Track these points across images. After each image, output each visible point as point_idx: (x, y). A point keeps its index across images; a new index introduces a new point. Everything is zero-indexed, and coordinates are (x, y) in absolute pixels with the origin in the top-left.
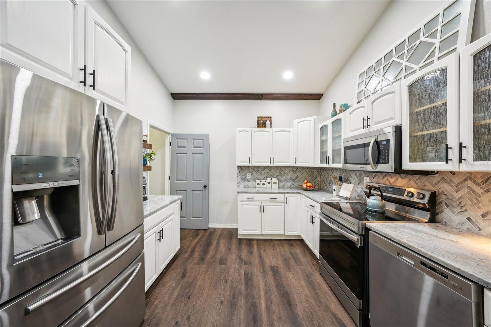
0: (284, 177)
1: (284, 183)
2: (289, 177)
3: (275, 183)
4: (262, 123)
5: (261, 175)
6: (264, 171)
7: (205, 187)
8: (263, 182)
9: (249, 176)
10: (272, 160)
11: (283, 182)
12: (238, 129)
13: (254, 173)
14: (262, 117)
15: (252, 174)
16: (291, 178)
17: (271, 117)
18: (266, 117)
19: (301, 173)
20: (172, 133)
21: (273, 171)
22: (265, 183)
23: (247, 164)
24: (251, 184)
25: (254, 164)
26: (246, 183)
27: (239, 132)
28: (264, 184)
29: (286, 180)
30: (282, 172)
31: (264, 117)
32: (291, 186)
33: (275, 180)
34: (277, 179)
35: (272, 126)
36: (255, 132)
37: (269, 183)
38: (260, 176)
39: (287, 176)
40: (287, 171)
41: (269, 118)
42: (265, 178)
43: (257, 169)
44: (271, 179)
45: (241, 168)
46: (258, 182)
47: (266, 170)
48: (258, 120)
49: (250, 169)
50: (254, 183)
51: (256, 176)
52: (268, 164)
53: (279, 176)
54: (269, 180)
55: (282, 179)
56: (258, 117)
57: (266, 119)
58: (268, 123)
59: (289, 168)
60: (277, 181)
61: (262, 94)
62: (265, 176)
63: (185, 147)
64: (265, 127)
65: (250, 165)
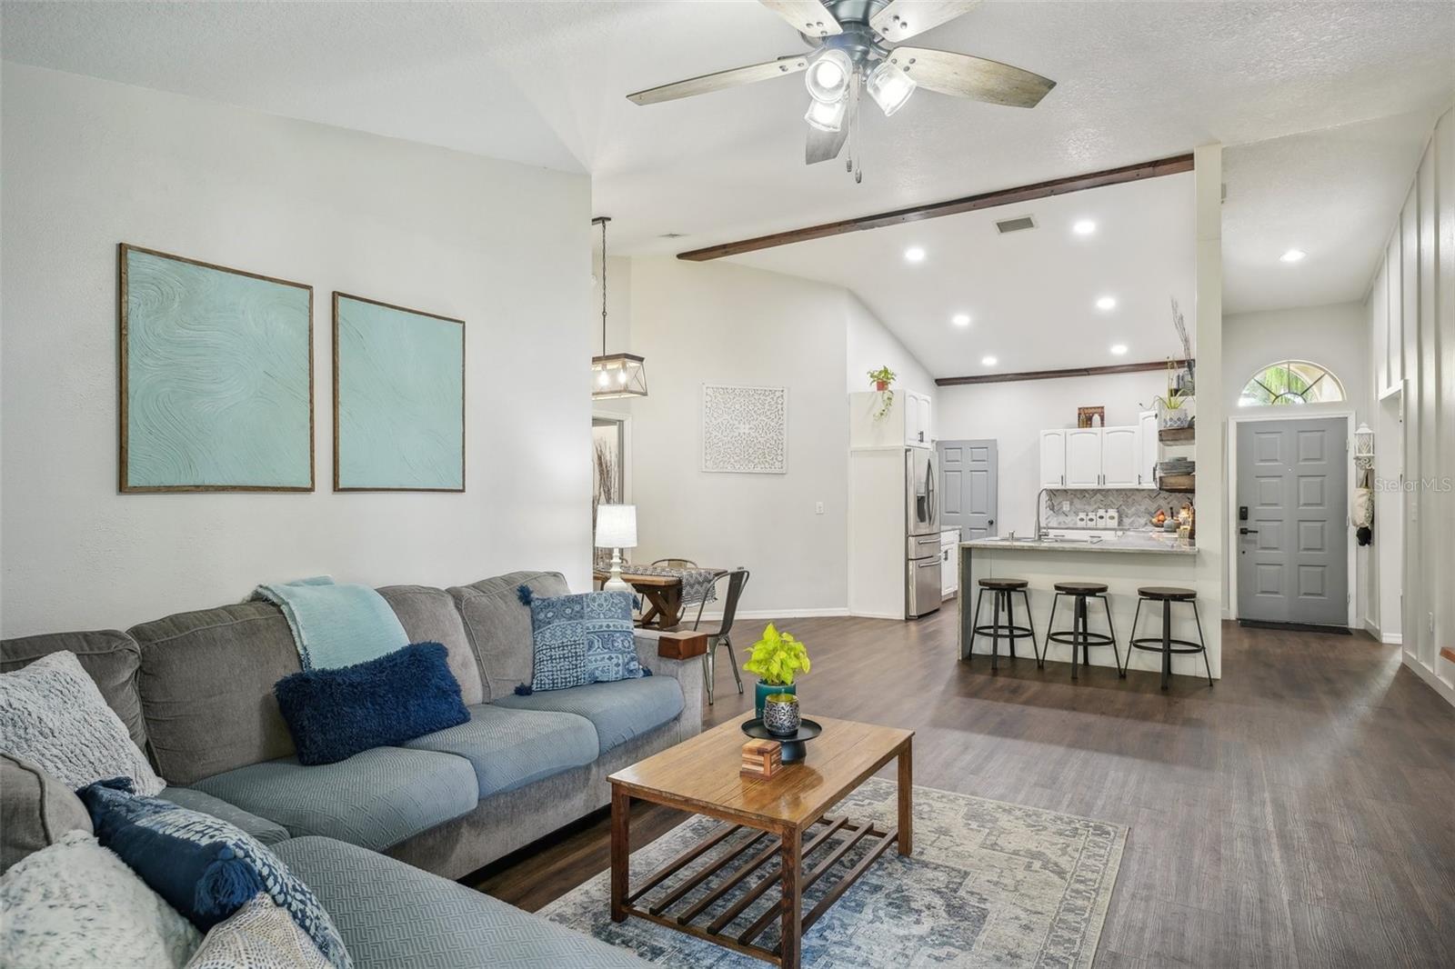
0: (1133, 509)
1: (1132, 519)
2: (1142, 508)
3: (1112, 518)
4: (1087, 418)
5: (1089, 504)
6: (1095, 497)
7: (991, 523)
8: (1091, 515)
9: (1066, 507)
10: (1102, 479)
11: (1132, 516)
12: (1043, 432)
13: (1076, 501)
14: (1087, 408)
15: (1071, 505)
16: (1146, 509)
17: (1102, 408)
18: (1094, 408)
19: (1169, 500)
20: (937, 439)
21: (1111, 498)
22: (1094, 517)
23: (1059, 486)
24: (1068, 520)
25: (1070, 486)
26: (1062, 518)
27: (1046, 435)
28: (1091, 520)
29: (1137, 514)
30: (1130, 500)
31: (1091, 408)
32: (1146, 524)
33: (1113, 512)
34: (1118, 512)
35: (1105, 422)
36: (1071, 435)
37: (1101, 517)
38: (1087, 507)
39: (1138, 507)
40: (1138, 497)
41: (1100, 410)
42: (1095, 511)
43: (1082, 494)
44: (1106, 512)
45: (1053, 493)
46: (1082, 515)
47: (1099, 496)
48: (1079, 414)
49: (1069, 493)
50: (1074, 518)
51: (1079, 506)
52: (1095, 486)
53: (1123, 507)
54: (1101, 512)
55: (1129, 512)
56: (1080, 409)
57: (1093, 411)
58: (1096, 418)
59: (1142, 493)
60: (1116, 515)
61: (1086, 370)
62: (1096, 506)
63: (958, 461)
64: (1091, 427)
65: (1063, 487)
